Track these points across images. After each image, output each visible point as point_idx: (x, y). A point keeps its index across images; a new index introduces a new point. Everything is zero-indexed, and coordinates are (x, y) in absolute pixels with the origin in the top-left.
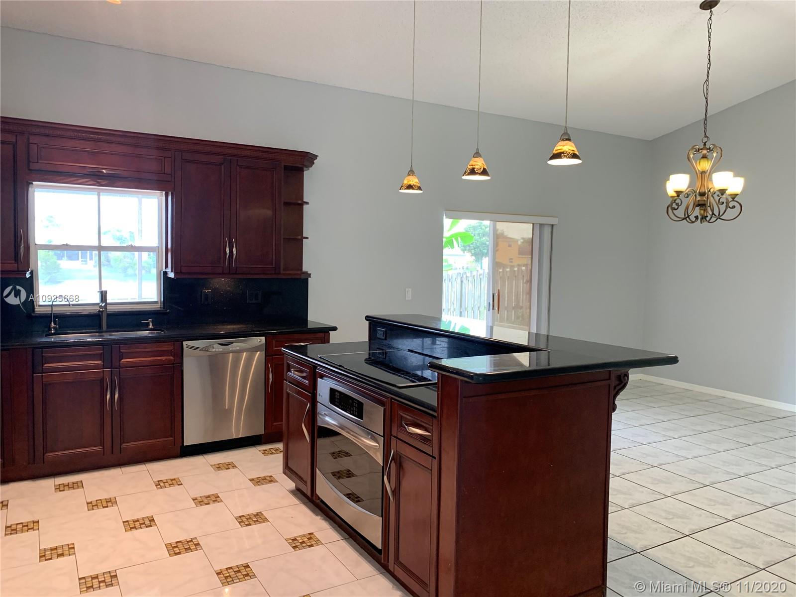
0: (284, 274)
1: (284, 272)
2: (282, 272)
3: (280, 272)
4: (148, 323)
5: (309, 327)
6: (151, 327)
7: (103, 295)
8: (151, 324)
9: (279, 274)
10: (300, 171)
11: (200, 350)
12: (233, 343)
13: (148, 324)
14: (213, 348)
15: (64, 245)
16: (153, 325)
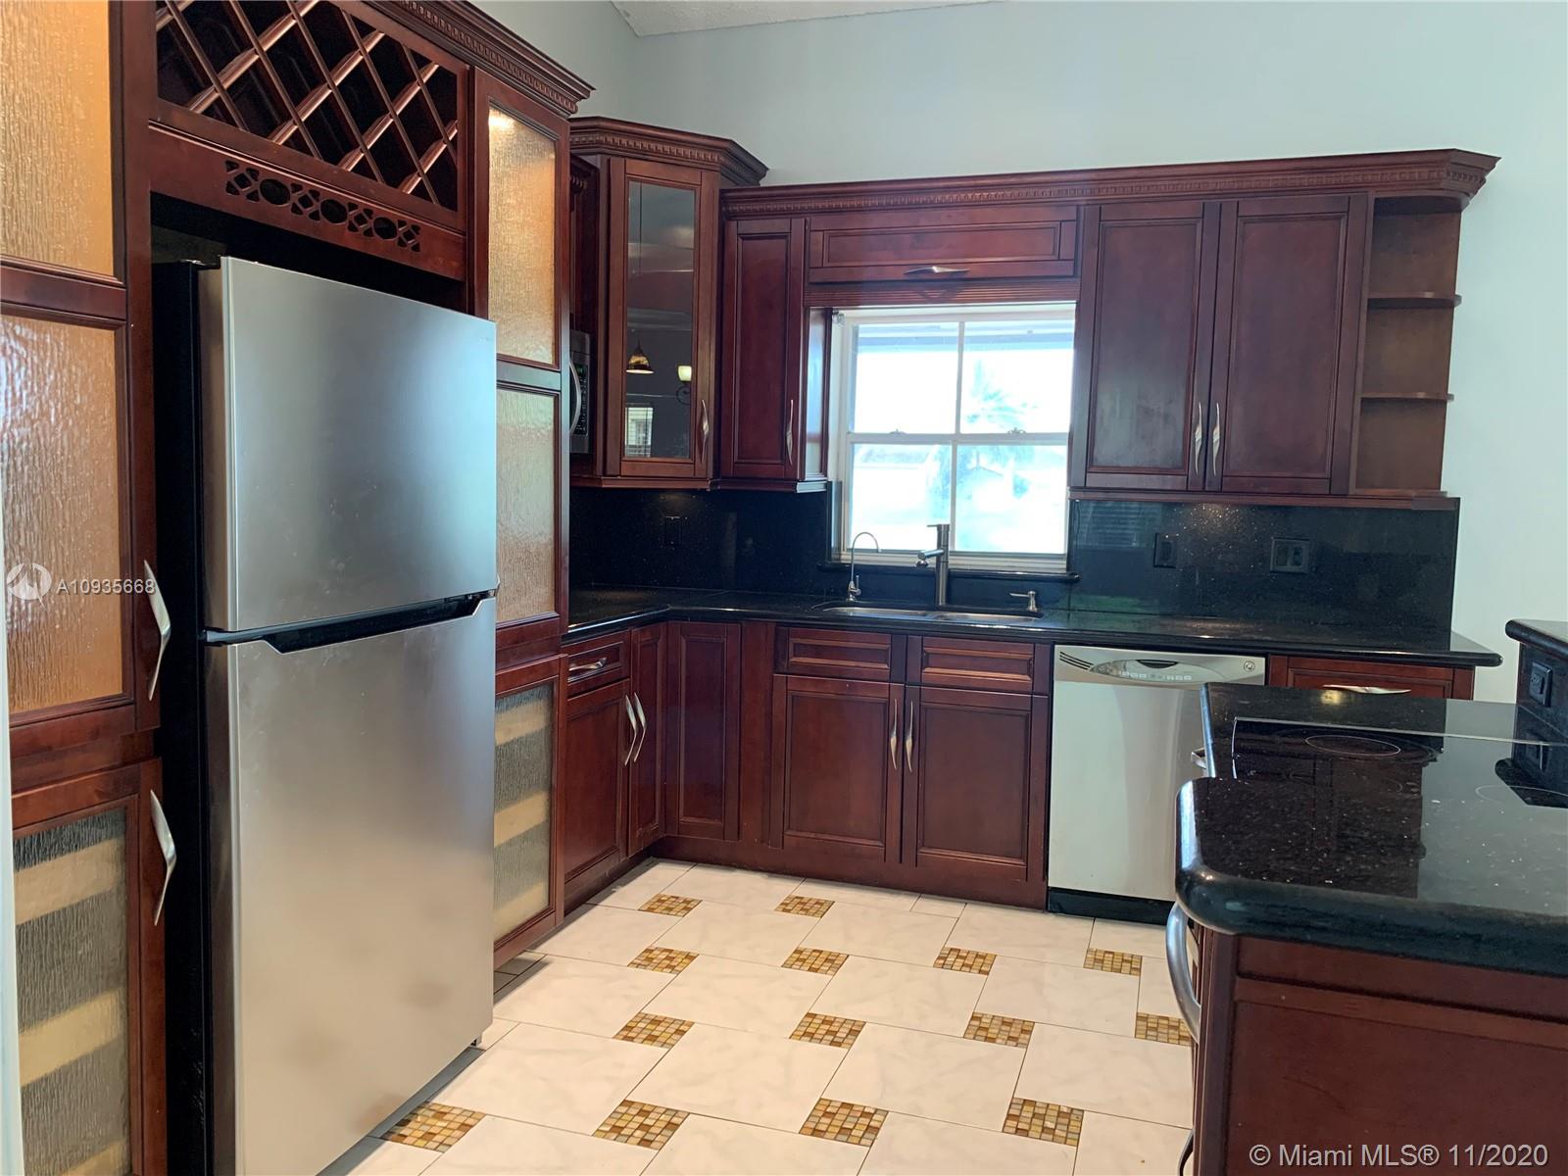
0: (1357, 497)
1: (1359, 491)
2: (1352, 490)
3: (1348, 490)
4: (1028, 599)
5: (1452, 649)
6: (1032, 607)
7: (944, 533)
8: (1033, 601)
9: (1345, 496)
10: (1450, 209)
11: (1092, 670)
12: (1176, 663)
13: (1027, 601)
14: (1125, 669)
15: (893, 433)
16: (1037, 605)
